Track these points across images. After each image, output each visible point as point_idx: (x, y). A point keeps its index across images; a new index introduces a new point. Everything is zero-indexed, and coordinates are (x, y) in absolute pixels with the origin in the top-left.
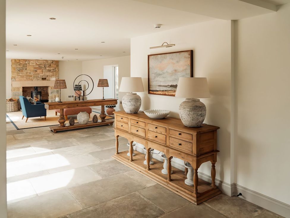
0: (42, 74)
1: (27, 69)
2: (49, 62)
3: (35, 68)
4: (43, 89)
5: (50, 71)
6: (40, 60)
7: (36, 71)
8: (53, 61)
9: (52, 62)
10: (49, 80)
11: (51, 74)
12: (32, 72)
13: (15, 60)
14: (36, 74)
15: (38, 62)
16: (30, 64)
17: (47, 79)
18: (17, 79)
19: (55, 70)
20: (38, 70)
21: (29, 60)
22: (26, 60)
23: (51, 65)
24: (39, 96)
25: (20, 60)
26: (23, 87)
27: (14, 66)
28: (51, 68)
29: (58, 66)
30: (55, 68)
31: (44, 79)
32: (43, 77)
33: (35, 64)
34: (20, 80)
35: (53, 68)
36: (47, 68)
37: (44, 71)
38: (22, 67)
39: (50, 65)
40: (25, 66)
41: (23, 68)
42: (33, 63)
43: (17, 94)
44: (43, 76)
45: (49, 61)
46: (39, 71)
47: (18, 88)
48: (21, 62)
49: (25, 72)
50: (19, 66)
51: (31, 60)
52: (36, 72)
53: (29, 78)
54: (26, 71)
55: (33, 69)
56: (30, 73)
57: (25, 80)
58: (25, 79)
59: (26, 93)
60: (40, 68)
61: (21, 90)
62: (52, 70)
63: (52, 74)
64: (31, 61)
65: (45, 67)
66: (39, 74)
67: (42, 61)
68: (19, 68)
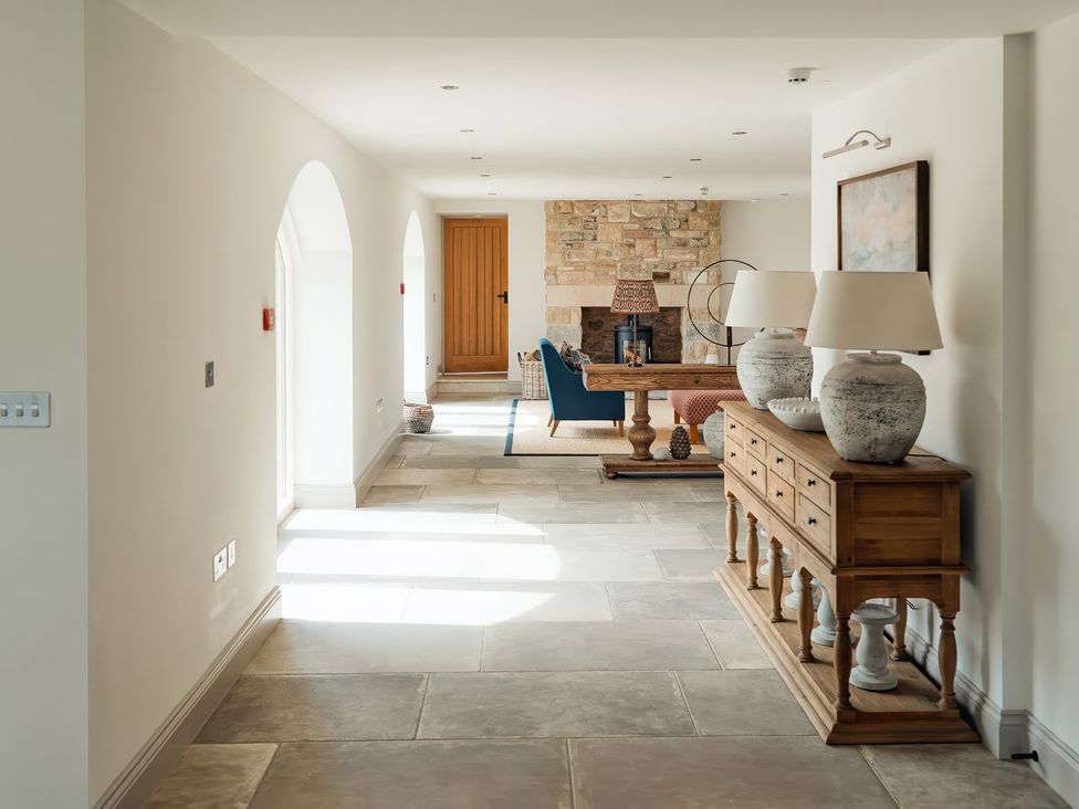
0: (655, 256)
1: (599, 238)
2: (682, 208)
3: (626, 233)
4: (664, 317)
5: (683, 244)
6: (645, 202)
7: (632, 246)
8: (695, 202)
9: (695, 210)
10: (682, 284)
11: (688, 256)
12: (614, 252)
13: (556, 204)
14: (631, 259)
15: (635, 210)
16: (610, 220)
17: (672, 276)
18: (561, 277)
19: (704, 242)
20: (638, 242)
21: (605, 204)
22: (592, 204)
23: (690, 218)
24: (642, 345)
25: (571, 204)
26: (583, 308)
27: (554, 227)
28: (691, 234)
29: (715, 224)
30: (707, 234)
31: (661, 278)
32: (659, 270)
33: (626, 219)
34: (572, 282)
35: (696, 234)
36: (674, 234)
37: (660, 244)
38: (578, 230)
39: (687, 221)
40: (592, 225)
41: (583, 235)
42: (619, 216)
43: (562, 332)
44: (656, 267)
45: (681, 204)
46: (642, 246)
47: (567, 313)
48: (577, 212)
49: (590, 248)
50: (570, 229)
51: (614, 203)
52: (632, 252)
53: (603, 271)
54: (595, 246)
55: (617, 237)
56: (609, 254)
57: (591, 282)
58: (591, 276)
59: (598, 332)
60: (646, 232)
61: (577, 318)
62: (692, 242)
63: (694, 257)
64: (615, 209)
65: (664, 227)
66: (642, 258)
67: (654, 207)
68: (571, 234)
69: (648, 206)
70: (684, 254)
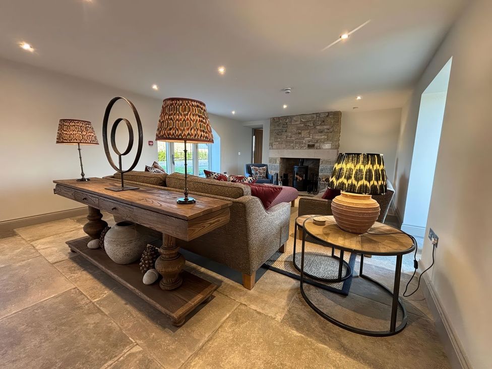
0: (309, 137)
1: (288, 131)
2: (322, 116)
3: (298, 128)
5: (321, 132)
6: (306, 115)
7: (300, 133)
8: (328, 113)
9: (327, 116)
10: (320, 149)
11: (323, 137)
12: (293, 136)
13: (274, 119)
14: (299, 139)
15: (303, 119)
16: (292, 123)
17: (316, 146)
18: (274, 147)
19: (331, 130)
20: (302, 132)
21: (291, 117)
22: (286, 118)
23: (326, 120)
25: (279, 118)
26: (281, 158)
27: (272, 127)
28: (325, 127)
29: (337, 121)
30: (332, 127)
31: (311, 146)
32: (310, 143)
33: (299, 122)
34: (278, 148)
35: (328, 127)
36: (318, 127)
37: (312, 132)
38: (281, 128)
39: (324, 121)
40: (286, 126)
41: (282, 130)
42: (296, 121)
43: (273, 167)
44: (309, 142)
45: (322, 114)
46: (304, 133)
47: (275, 160)
48: (280, 121)
49: (284, 135)
50: (277, 128)
51: (294, 116)
52: (300, 136)
53: (289, 144)
54: (286, 134)
55: (295, 130)
56: (291, 137)
57: (284, 148)
58: (284, 146)
60: (306, 127)
61: (278, 162)
62: (325, 131)
63: (326, 137)
64: (295, 118)
65: (314, 125)
66: (303, 138)
67: (310, 116)
68: (278, 130)
69: (308, 116)
70: (321, 136)
